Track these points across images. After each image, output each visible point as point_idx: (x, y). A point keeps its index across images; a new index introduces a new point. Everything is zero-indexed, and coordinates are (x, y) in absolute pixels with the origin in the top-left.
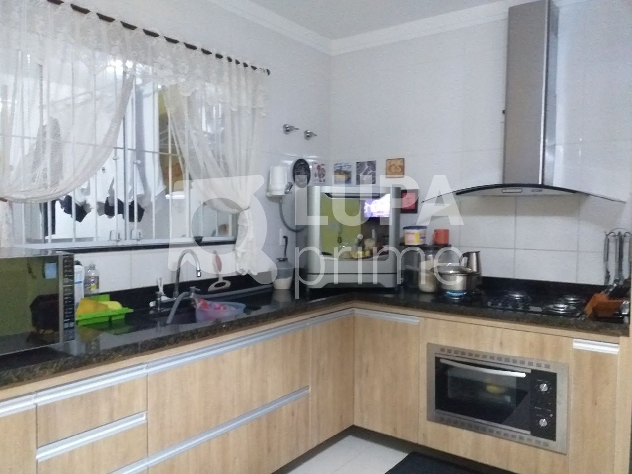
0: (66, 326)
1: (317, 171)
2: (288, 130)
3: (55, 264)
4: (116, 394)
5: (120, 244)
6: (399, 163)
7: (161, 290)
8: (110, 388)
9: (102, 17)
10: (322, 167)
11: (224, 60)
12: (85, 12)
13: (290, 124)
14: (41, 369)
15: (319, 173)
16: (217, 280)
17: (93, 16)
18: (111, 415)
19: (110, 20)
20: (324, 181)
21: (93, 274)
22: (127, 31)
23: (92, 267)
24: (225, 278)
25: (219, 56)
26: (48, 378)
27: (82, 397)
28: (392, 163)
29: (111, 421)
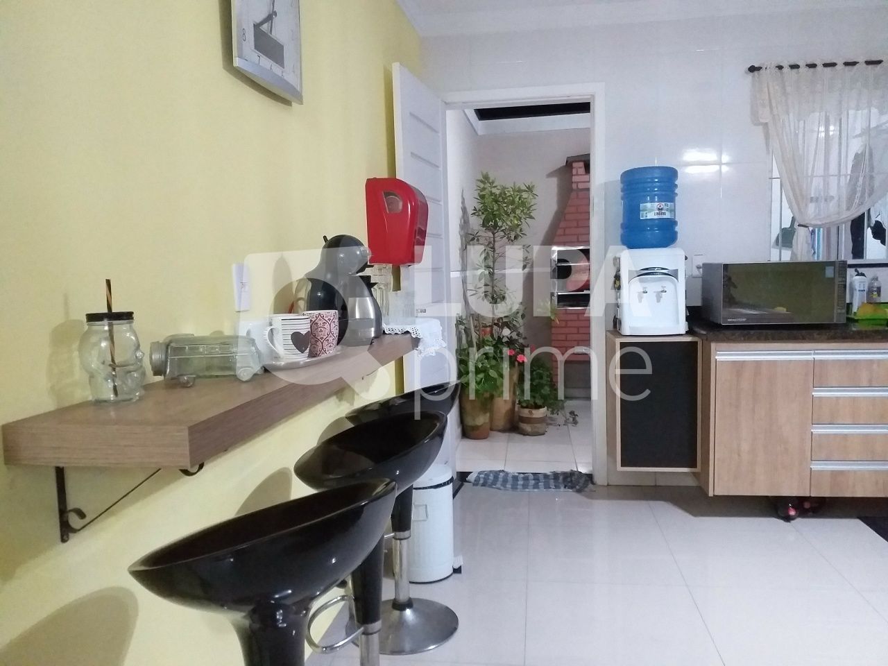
0: (839, 311)
3: (833, 267)
4: (875, 366)
8: (871, 361)
14: (818, 334)
18: (870, 381)
21: (876, 284)
23: (876, 279)
26: (822, 341)
27: (847, 361)
29: (870, 385)
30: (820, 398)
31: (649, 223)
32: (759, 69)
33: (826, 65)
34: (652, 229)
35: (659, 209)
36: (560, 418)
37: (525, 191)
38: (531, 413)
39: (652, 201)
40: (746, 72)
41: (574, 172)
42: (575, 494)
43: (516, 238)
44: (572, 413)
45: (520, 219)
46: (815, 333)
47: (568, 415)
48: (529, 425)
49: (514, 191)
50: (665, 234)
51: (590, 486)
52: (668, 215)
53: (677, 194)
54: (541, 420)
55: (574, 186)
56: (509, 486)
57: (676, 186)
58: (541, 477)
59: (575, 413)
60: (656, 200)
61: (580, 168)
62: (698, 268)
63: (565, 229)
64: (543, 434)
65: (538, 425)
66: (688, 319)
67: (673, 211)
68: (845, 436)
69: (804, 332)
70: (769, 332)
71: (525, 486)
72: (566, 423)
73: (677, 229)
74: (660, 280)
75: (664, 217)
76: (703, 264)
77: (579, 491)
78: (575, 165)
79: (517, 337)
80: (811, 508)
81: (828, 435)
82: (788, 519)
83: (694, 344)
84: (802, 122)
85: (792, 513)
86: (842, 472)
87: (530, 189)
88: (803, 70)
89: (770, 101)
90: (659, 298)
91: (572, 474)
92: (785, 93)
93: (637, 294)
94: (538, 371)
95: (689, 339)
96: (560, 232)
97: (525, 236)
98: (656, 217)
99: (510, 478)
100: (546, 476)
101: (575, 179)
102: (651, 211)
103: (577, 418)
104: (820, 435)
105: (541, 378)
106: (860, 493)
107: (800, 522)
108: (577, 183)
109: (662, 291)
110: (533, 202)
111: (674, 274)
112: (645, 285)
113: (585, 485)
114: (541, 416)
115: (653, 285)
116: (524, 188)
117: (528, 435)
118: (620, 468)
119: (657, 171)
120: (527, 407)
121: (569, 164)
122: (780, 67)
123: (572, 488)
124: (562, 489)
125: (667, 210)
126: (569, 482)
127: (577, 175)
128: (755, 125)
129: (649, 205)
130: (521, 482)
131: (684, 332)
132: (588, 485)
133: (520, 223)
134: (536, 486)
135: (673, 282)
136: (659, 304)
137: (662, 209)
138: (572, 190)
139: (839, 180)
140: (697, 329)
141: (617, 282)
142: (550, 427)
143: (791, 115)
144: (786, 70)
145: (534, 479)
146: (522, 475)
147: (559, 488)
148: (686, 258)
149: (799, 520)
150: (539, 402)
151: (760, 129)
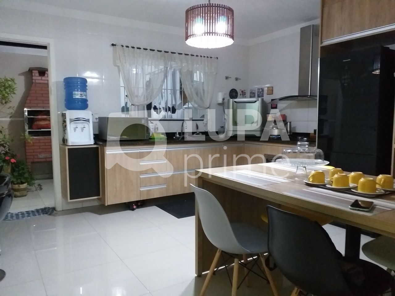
1: (241, 93)
2: (227, 78)
5: (165, 119)
6: (271, 89)
7: (178, 133)
9: (158, 51)
10: (244, 91)
11: (199, 57)
12: (154, 50)
13: (227, 76)
15: (242, 94)
16: (196, 132)
17: (156, 51)
19: (161, 51)
20: (245, 97)
22: (166, 53)
24: (199, 132)
25: (197, 56)
28: (269, 88)
30: (142, 165)
31: (76, 100)
32: (115, 45)
33: (138, 48)
34: (78, 102)
35: (81, 95)
36: (33, 188)
37: (10, 81)
38: (19, 186)
39: (78, 91)
40: (110, 45)
41: (33, 74)
42: (48, 216)
43: (6, 103)
44: (39, 185)
45: (8, 94)
46: (140, 142)
47: (37, 186)
48: (18, 192)
49: (5, 80)
50: (83, 105)
51: (55, 212)
52: (84, 97)
53: (87, 89)
54: (25, 189)
55: (34, 81)
56: (14, 218)
57: (87, 86)
58: (30, 213)
59: (41, 185)
60: (79, 91)
61: (37, 73)
62: (96, 119)
63: (30, 100)
64: (26, 196)
65: (23, 192)
66: (94, 138)
67: (86, 96)
68: (150, 178)
69: (136, 142)
70: (125, 142)
71: (23, 217)
72: (36, 190)
73: (88, 103)
74: (82, 123)
75: (83, 98)
76: (99, 117)
77: (50, 214)
78: (33, 71)
79: (8, 151)
80: (141, 205)
81: (145, 178)
82: (133, 209)
83: (97, 148)
84: (130, 67)
85: (135, 207)
86: (150, 190)
87: (12, 80)
88: (130, 48)
89: (120, 58)
90: (82, 130)
91: (45, 208)
92: (125, 56)
93: (73, 128)
94: (22, 166)
95: (95, 146)
96: (28, 101)
97: (11, 102)
98: (80, 98)
99: (14, 215)
100: (32, 211)
101: (34, 78)
102: (77, 95)
103: (42, 187)
104: (143, 178)
105: (23, 169)
106: (155, 196)
107: (138, 211)
108: (35, 80)
109: (84, 128)
110: (15, 86)
111: (88, 121)
112: (77, 125)
113: (52, 212)
114: (25, 187)
115: (80, 125)
116: (9, 79)
117: (18, 197)
118: (69, 201)
119: (79, 79)
120: (17, 184)
121: (31, 71)
122: (123, 46)
123: (46, 214)
124: (42, 215)
125: (84, 95)
126: (45, 212)
127: (35, 76)
128: (115, 66)
129: (76, 92)
130: (20, 216)
131: (93, 144)
132: (53, 211)
133: (8, 96)
134: (28, 216)
135: (88, 124)
136: (83, 132)
137: (82, 95)
138: (33, 83)
139: (143, 89)
140: (98, 142)
141: (65, 123)
142: (28, 192)
143: (127, 64)
144: (125, 47)
145: (27, 214)
146: (20, 213)
147: (40, 215)
148: (92, 115)
149: (137, 210)
150: (23, 181)
151: (116, 68)
